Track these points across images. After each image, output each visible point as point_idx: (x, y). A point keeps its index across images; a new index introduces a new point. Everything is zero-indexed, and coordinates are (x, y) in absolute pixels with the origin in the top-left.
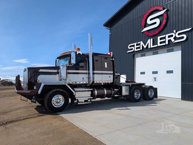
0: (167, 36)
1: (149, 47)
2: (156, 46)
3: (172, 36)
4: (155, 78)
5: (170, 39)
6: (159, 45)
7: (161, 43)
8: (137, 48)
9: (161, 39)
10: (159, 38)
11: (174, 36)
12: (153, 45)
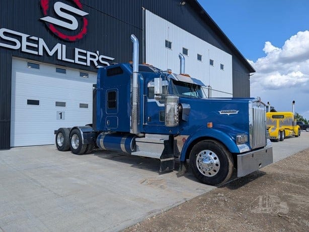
0: (89, 53)
1: (59, 58)
2: (73, 61)
3: (94, 57)
4: (61, 114)
5: (92, 59)
6: (77, 61)
7: (80, 59)
8: (28, 47)
9: (80, 53)
10: (77, 50)
11: (97, 59)
12: (66, 58)
